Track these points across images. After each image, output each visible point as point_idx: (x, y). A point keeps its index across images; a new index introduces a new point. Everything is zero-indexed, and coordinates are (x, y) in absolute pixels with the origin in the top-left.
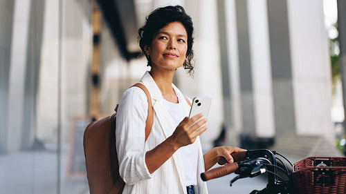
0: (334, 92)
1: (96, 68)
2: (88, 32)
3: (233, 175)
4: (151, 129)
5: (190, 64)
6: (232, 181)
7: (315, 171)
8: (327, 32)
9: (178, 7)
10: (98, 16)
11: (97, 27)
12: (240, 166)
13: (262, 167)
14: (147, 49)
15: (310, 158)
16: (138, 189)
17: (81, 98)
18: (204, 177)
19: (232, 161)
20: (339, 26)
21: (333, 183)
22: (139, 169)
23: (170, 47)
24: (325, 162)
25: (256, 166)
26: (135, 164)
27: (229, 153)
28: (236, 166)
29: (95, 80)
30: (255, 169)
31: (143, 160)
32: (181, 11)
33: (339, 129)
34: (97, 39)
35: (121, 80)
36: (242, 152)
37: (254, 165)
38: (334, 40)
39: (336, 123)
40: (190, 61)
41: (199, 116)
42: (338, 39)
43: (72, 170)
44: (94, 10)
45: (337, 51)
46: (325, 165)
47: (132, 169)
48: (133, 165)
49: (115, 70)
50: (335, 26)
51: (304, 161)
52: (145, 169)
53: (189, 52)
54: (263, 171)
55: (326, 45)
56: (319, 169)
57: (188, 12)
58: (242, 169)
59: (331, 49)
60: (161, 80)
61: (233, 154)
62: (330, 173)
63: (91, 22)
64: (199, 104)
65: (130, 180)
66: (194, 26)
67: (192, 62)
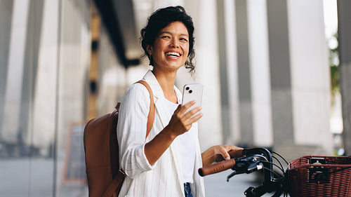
0: (333, 103)
1: (93, 75)
2: (86, 39)
3: (230, 171)
4: (152, 125)
5: (191, 63)
6: (230, 177)
7: (310, 169)
8: (327, 43)
9: (179, 7)
10: (97, 22)
11: (96, 34)
12: (237, 162)
13: (258, 164)
14: (150, 49)
15: (305, 157)
16: (137, 184)
17: (78, 104)
18: (201, 173)
19: (229, 158)
20: (339, 37)
21: (328, 181)
22: (139, 160)
23: (172, 46)
24: (320, 161)
25: (253, 162)
26: (135, 156)
27: (226, 151)
28: (233, 162)
29: (93, 87)
30: (252, 165)
31: (142, 151)
32: (181, 10)
33: (338, 141)
34: (95, 46)
35: (118, 88)
36: (239, 150)
37: (251, 162)
38: (333, 51)
39: (335, 135)
40: (191, 60)
41: (191, 103)
42: (338, 50)
43: (67, 176)
44: (93, 16)
45: (336, 62)
46: (320, 164)
47: (133, 161)
48: (133, 157)
49: (113, 77)
50: (335, 36)
51: (300, 160)
52: (144, 160)
53: (191, 51)
54: (260, 167)
55: (326, 54)
56: (315, 166)
57: (188, 12)
58: (239, 165)
59: (331, 59)
60: (163, 79)
61: (230, 152)
62: (326, 170)
63: (89, 28)
64: (191, 92)
65: (132, 173)
66: (195, 25)
67: (193, 61)
